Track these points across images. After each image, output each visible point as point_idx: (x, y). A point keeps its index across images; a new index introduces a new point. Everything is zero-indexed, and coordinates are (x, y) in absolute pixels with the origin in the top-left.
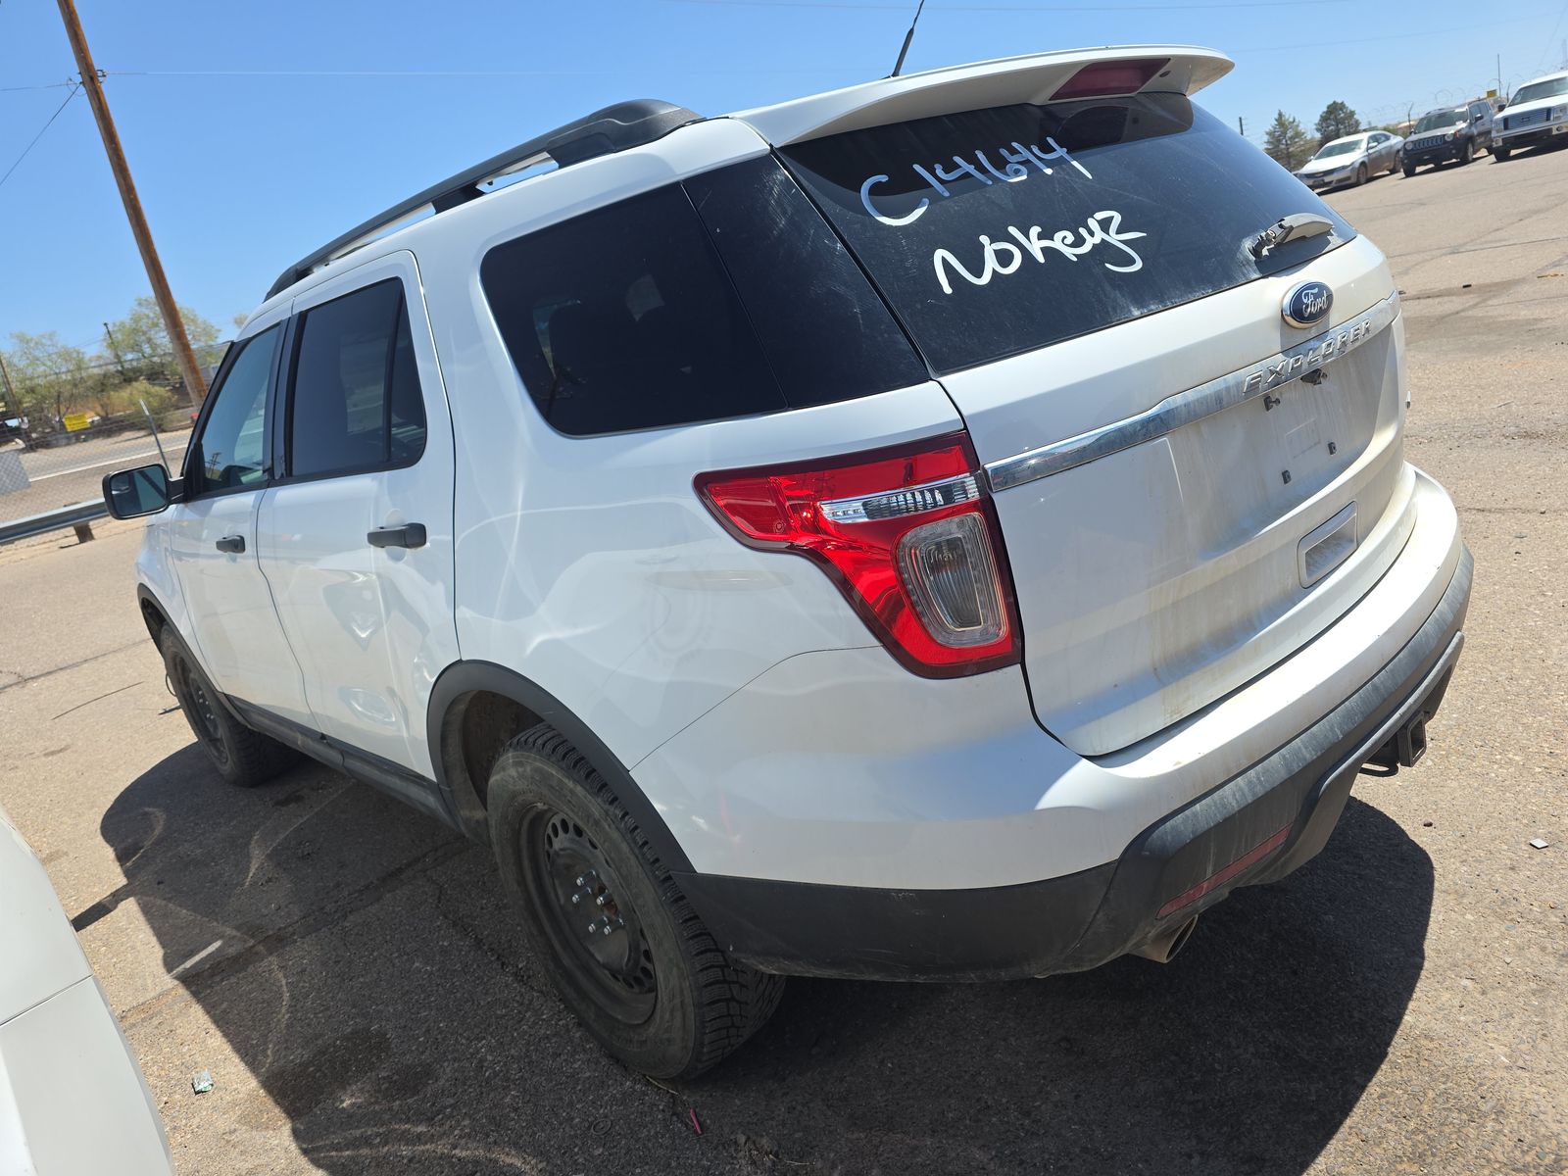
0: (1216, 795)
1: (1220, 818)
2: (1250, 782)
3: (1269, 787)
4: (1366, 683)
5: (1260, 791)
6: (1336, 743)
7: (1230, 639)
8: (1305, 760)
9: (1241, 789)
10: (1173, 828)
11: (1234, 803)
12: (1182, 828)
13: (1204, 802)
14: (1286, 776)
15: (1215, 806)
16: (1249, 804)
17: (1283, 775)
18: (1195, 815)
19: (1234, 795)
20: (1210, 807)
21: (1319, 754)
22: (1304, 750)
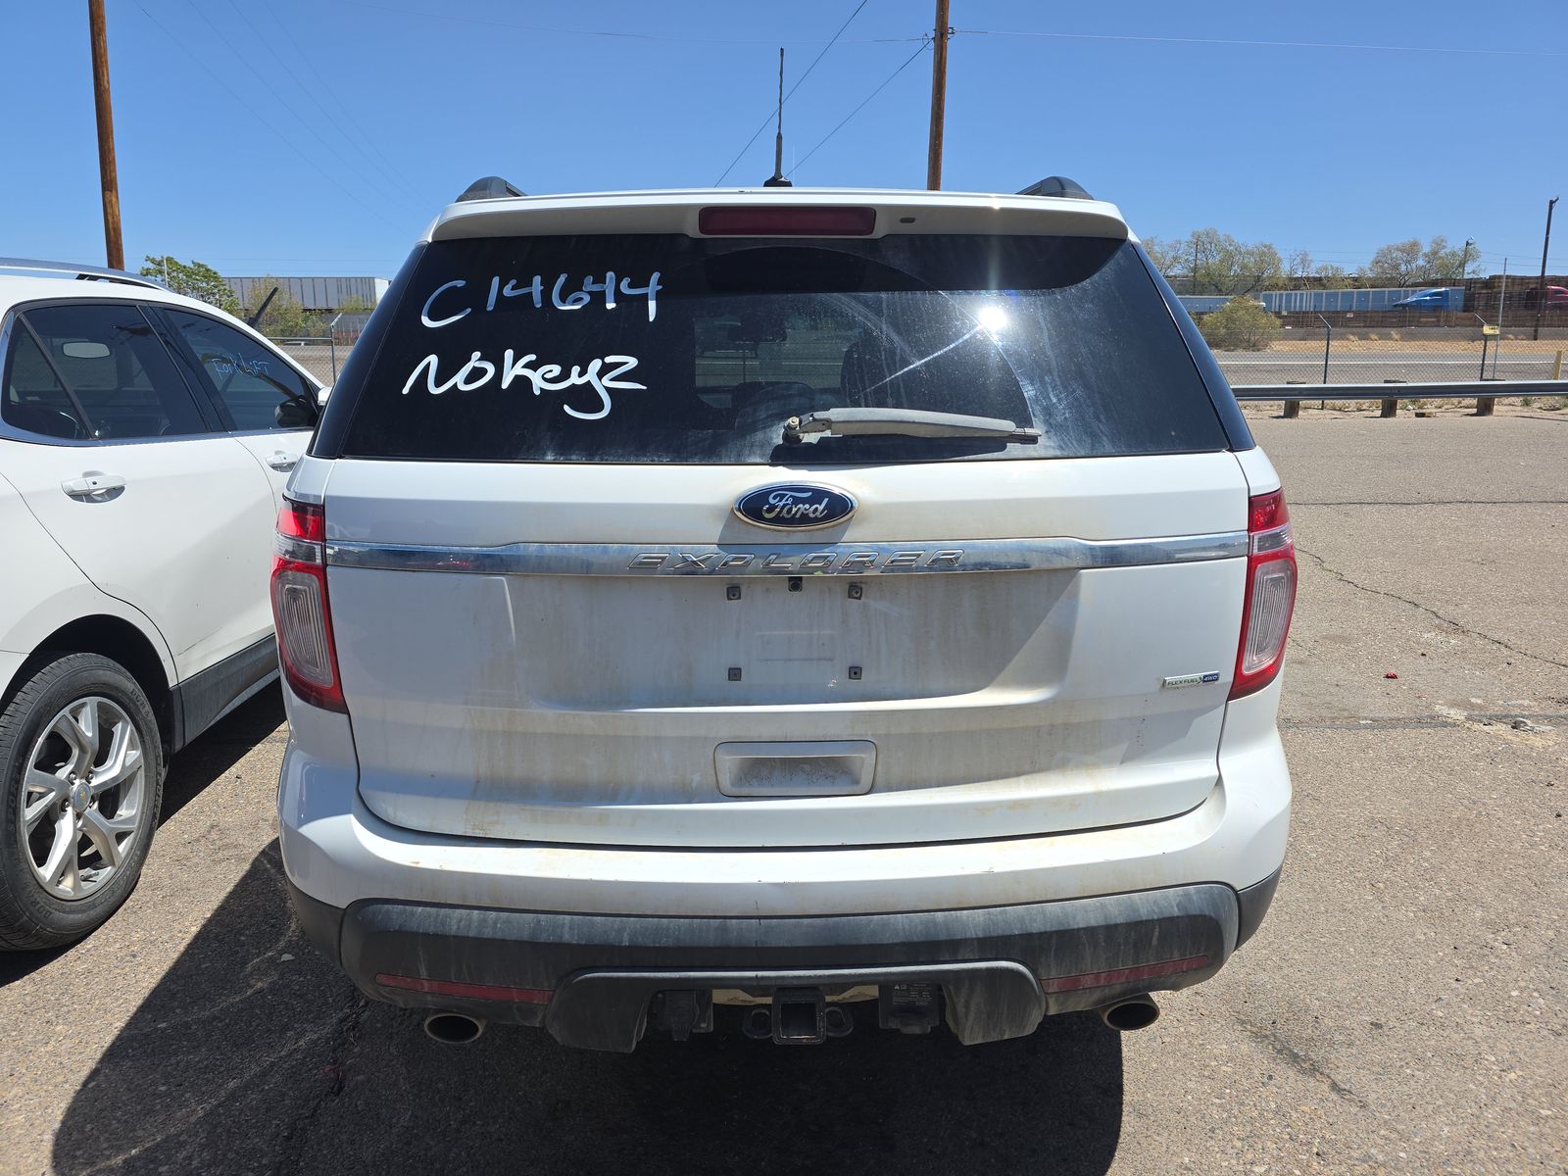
0: (443, 911)
1: (431, 930)
2: (485, 920)
3: (499, 935)
4: (715, 917)
5: (488, 933)
6: (614, 946)
7: (572, 794)
8: (561, 938)
9: (470, 921)
10: (388, 912)
11: (454, 928)
12: (394, 917)
13: (428, 909)
14: (526, 938)
15: (435, 919)
16: (468, 937)
17: (525, 936)
18: (413, 914)
19: (460, 921)
20: (430, 916)
21: (583, 942)
22: (567, 928)
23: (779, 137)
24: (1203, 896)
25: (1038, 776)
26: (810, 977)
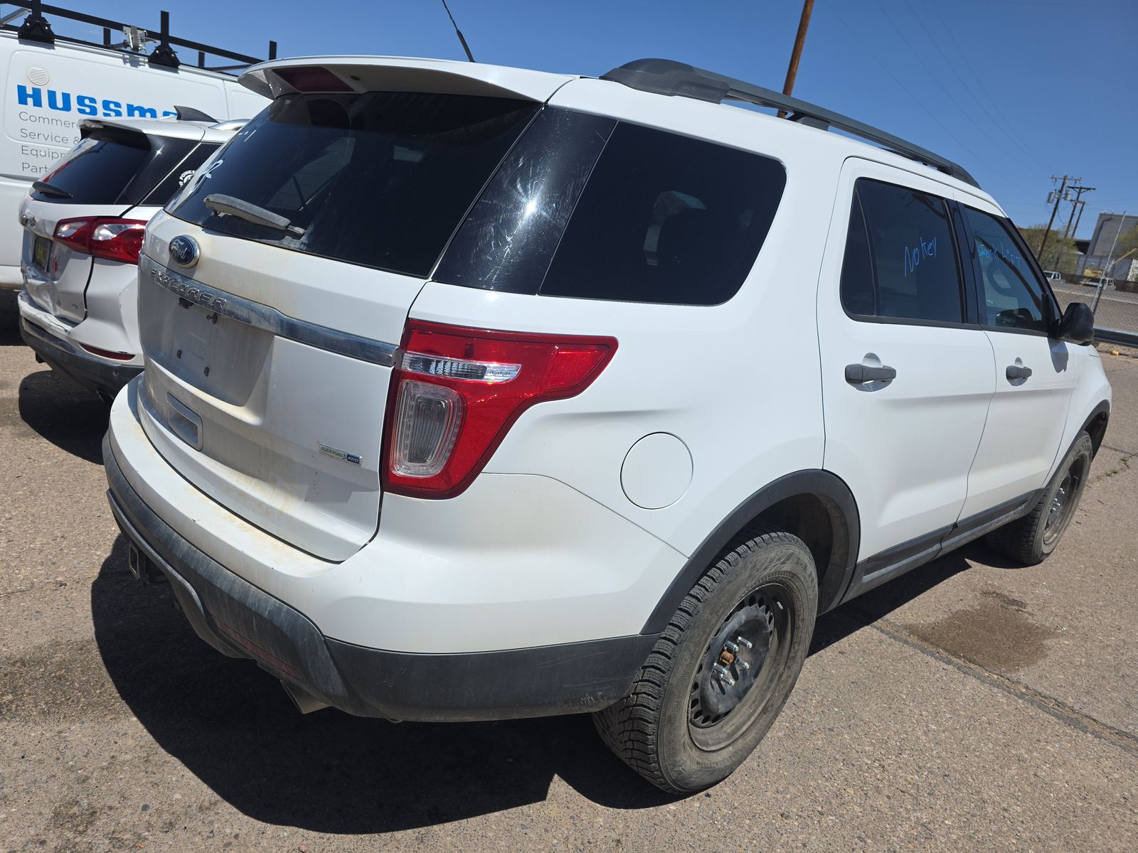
23: (459, 34)
24: (289, 617)
25: (262, 483)
26: (143, 545)
